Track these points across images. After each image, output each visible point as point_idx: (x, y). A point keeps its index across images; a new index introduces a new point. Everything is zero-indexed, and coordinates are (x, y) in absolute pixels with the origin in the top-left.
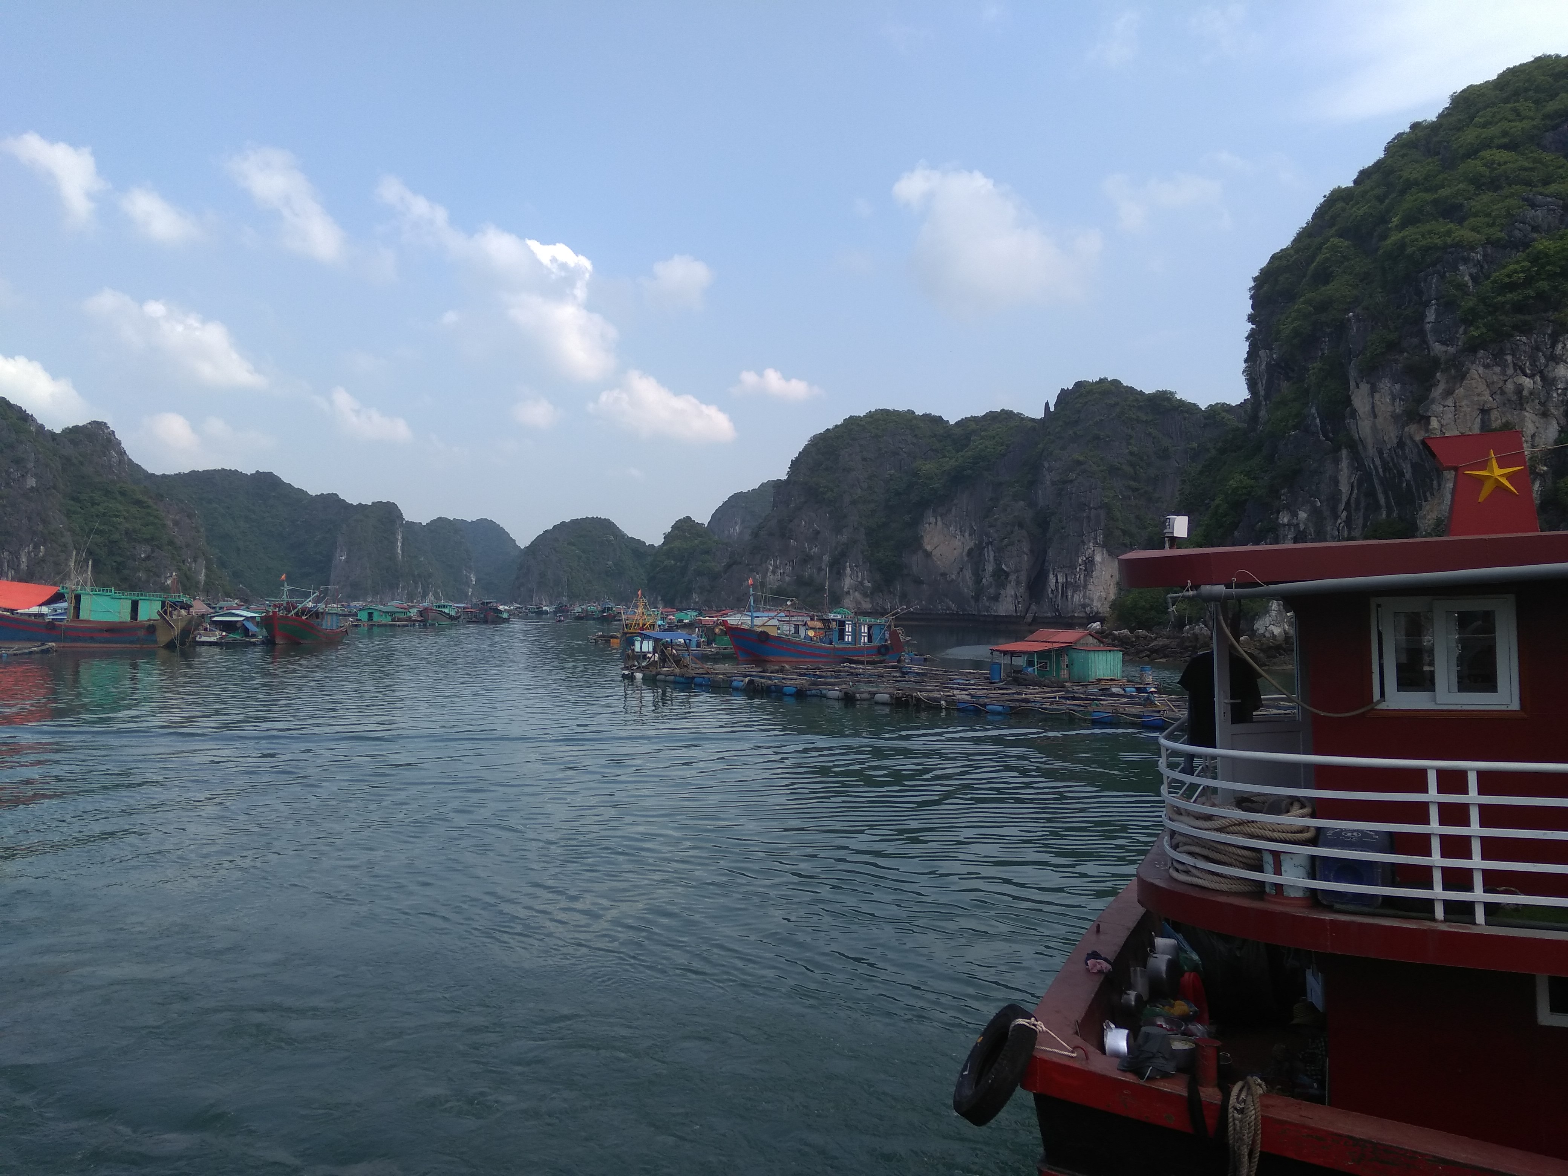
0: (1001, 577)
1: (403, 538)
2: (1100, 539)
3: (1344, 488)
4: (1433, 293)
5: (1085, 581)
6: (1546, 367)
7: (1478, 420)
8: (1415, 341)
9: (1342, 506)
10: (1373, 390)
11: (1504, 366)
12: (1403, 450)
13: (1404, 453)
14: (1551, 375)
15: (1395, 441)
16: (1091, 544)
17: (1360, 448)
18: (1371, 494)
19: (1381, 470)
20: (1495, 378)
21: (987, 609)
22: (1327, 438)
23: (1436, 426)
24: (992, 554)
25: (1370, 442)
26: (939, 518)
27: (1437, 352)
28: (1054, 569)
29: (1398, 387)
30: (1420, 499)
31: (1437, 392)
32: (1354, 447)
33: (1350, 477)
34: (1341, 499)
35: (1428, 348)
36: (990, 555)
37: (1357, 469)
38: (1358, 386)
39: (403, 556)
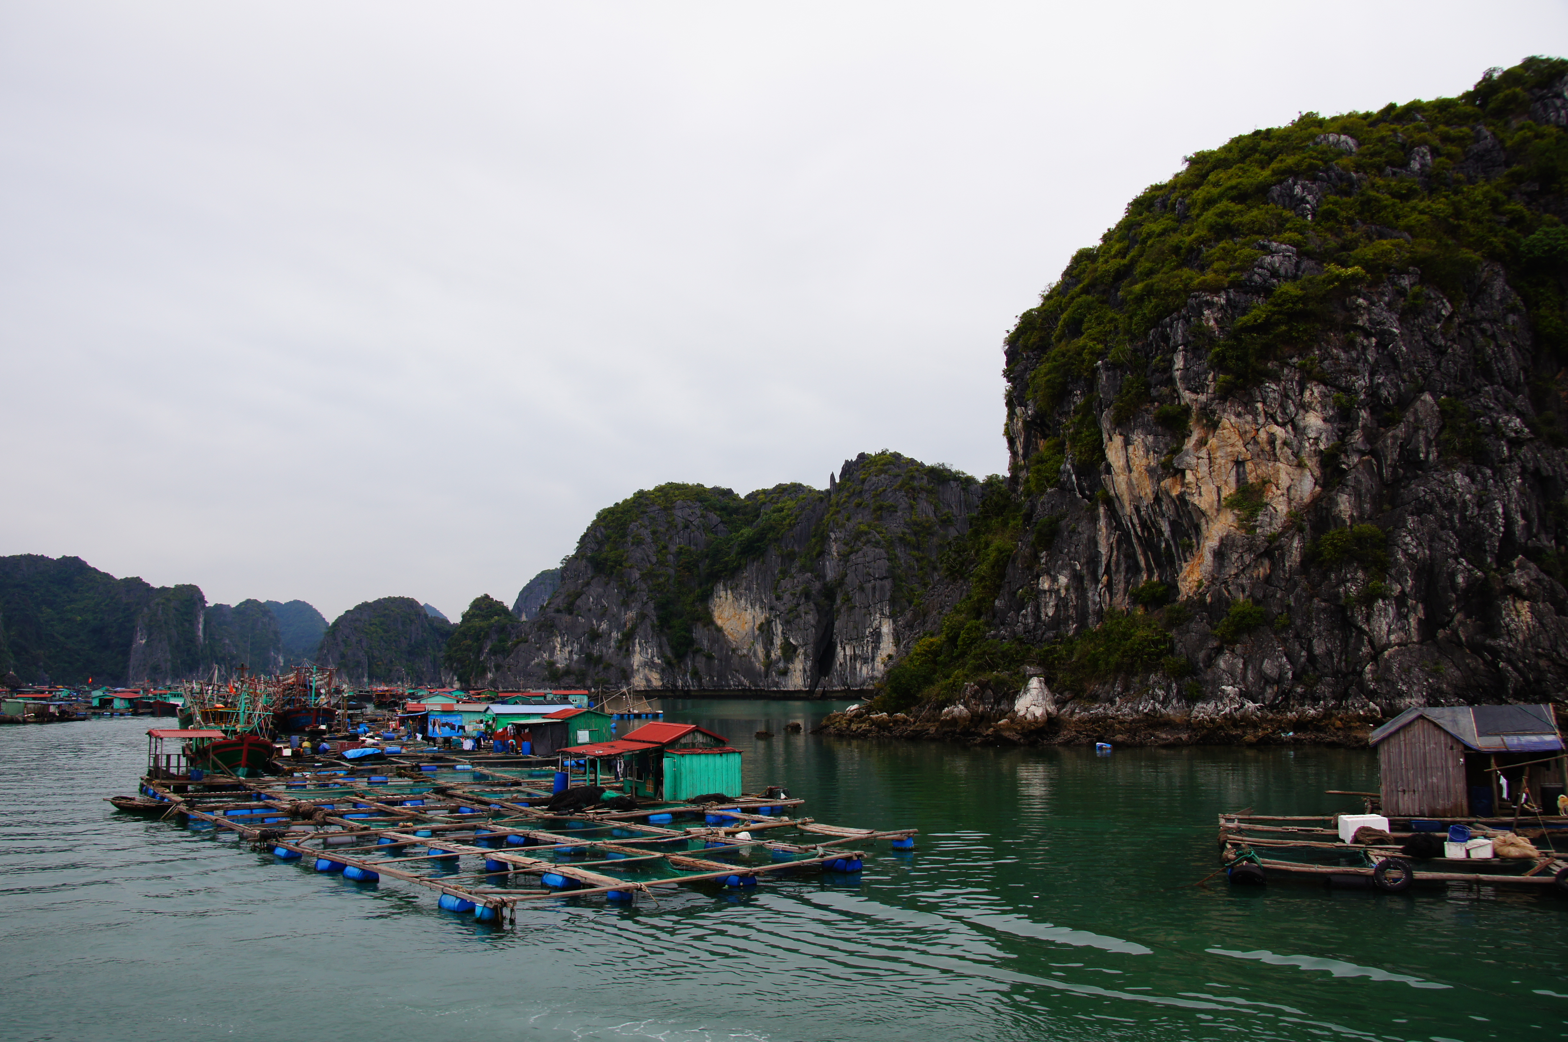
0: (789, 652)
1: (205, 620)
2: (887, 610)
3: (1103, 550)
4: (1180, 339)
5: (873, 653)
6: (1296, 415)
7: (1233, 473)
8: (1165, 390)
9: (1102, 570)
10: (1127, 442)
11: (1255, 415)
12: (1160, 506)
13: (1161, 510)
14: (1301, 424)
15: (1151, 497)
16: (878, 615)
17: (1117, 505)
18: (1131, 557)
19: (1139, 529)
20: (1247, 427)
21: (776, 684)
22: (1084, 496)
23: (1192, 480)
24: (780, 628)
25: (1126, 498)
26: (729, 592)
27: (1187, 400)
28: (841, 642)
29: (1150, 438)
30: (1180, 560)
31: (1190, 443)
32: (1110, 502)
33: (1108, 538)
34: (1101, 561)
35: (1178, 397)
36: (778, 628)
37: (1116, 529)
38: (1111, 439)
39: (205, 639)
